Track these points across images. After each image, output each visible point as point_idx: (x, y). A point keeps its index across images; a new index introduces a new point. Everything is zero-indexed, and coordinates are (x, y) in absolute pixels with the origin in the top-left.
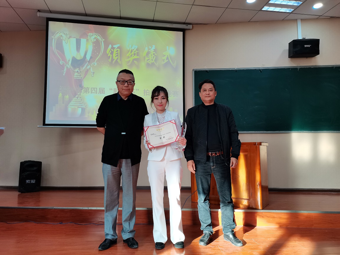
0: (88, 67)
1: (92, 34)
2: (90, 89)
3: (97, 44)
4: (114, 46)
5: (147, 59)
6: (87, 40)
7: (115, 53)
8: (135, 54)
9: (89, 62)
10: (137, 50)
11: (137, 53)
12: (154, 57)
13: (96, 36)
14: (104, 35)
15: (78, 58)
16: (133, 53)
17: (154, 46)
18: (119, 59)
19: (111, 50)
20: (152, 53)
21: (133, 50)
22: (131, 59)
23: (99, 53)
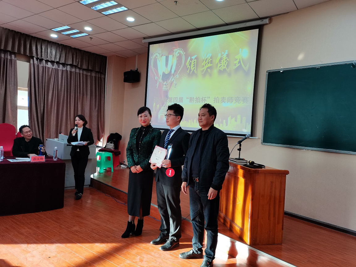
0: (172, 80)
1: (176, 50)
2: (173, 99)
3: (179, 58)
4: (192, 58)
5: (219, 65)
6: (173, 56)
7: (192, 64)
8: (208, 63)
9: (173, 75)
10: (211, 58)
11: (211, 61)
12: (226, 63)
13: (179, 51)
14: (185, 49)
15: (166, 73)
16: (207, 61)
17: (227, 51)
18: (195, 69)
19: (189, 62)
20: (224, 59)
21: (208, 58)
22: (205, 68)
23: (180, 67)
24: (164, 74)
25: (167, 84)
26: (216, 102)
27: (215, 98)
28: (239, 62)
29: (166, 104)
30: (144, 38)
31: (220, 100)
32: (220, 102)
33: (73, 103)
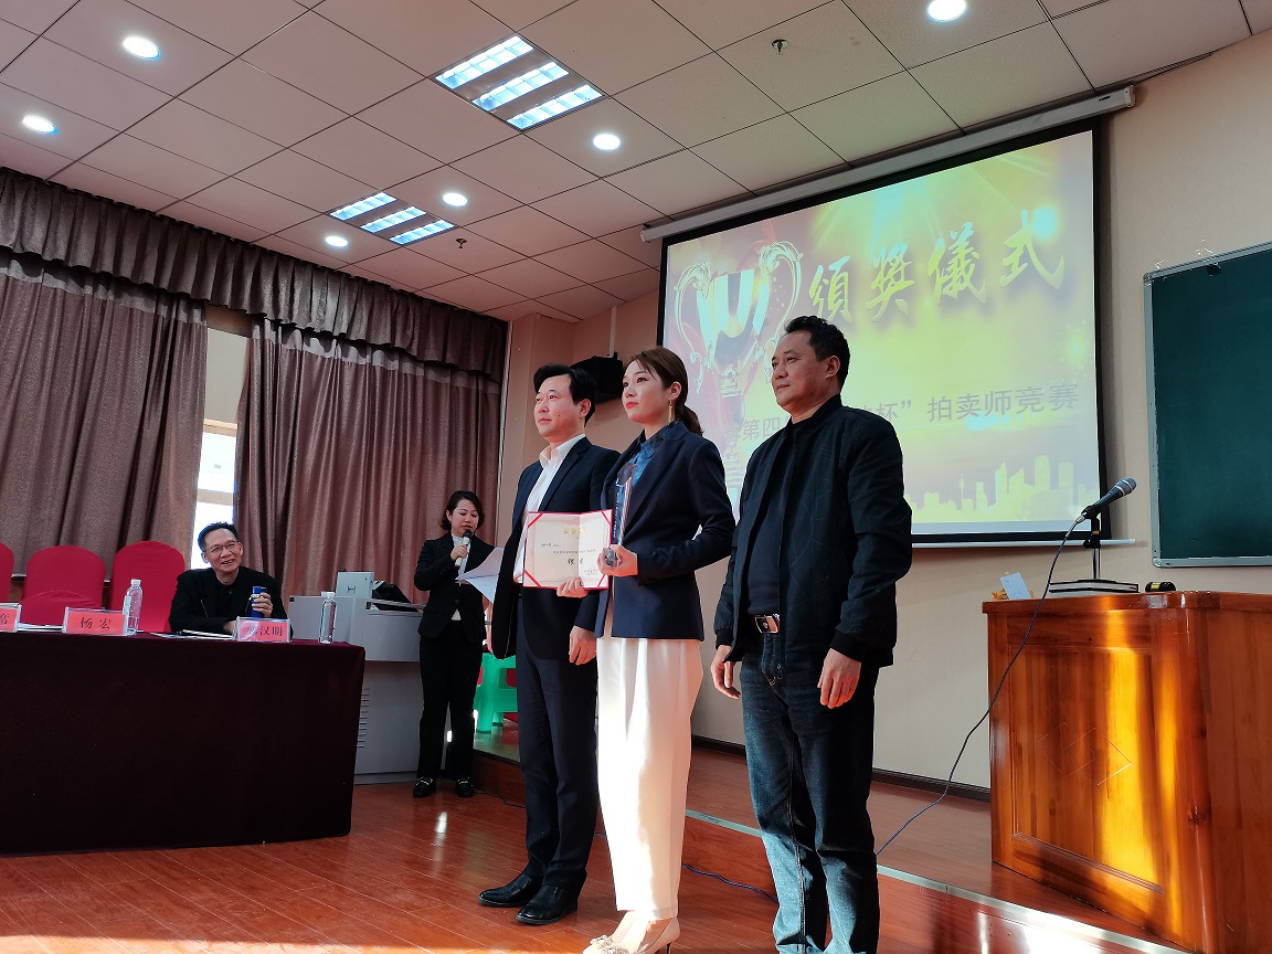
0: (757, 356)
1: (768, 248)
2: (760, 424)
3: (782, 274)
4: (831, 268)
5: (940, 280)
6: (757, 271)
7: (833, 288)
8: (897, 277)
9: (760, 338)
10: (906, 259)
11: (906, 268)
12: (967, 269)
13: (780, 251)
14: (802, 242)
15: (733, 334)
16: (892, 273)
17: (968, 225)
18: (846, 306)
19: (821, 283)
20: (961, 256)
21: (894, 261)
22: (885, 296)
23: (786, 306)
24: (723, 339)
25: (737, 375)
26: (940, 416)
27: (933, 404)
28: (1025, 258)
29: (735, 445)
30: (647, 226)
31: (955, 407)
32: (955, 415)
33: (389, 478)
